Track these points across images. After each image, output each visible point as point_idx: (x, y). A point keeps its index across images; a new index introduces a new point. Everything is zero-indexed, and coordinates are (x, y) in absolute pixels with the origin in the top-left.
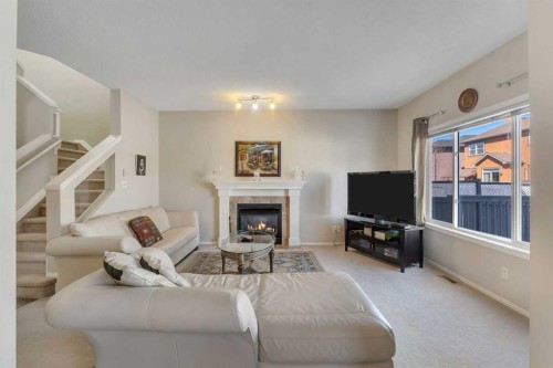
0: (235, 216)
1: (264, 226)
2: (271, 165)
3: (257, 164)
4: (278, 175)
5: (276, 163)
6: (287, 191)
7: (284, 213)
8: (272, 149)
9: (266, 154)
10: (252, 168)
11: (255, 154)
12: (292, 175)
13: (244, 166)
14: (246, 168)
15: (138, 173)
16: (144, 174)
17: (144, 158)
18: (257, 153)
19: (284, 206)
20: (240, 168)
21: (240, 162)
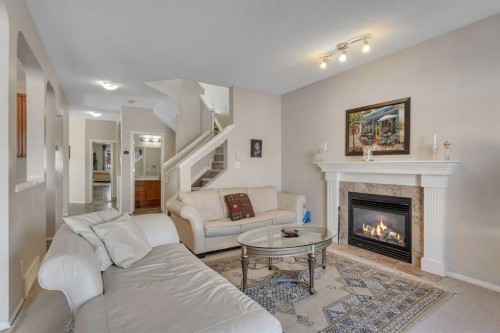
0: (346, 208)
1: (384, 228)
2: (393, 138)
3: (373, 137)
4: (406, 151)
5: (402, 133)
6: (419, 177)
7: (415, 213)
8: (396, 112)
9: (385, 123)
10: (366, 143)
11: (370, 123)
12: (430, 152)
13: (356, 141)
14: (358, 144)
15: (252, 155)
16: (260, 155)
17: (260, 142)
18: (373, 121)
19: (415, 203)
20: (351, 145)
21: (351, 137)
